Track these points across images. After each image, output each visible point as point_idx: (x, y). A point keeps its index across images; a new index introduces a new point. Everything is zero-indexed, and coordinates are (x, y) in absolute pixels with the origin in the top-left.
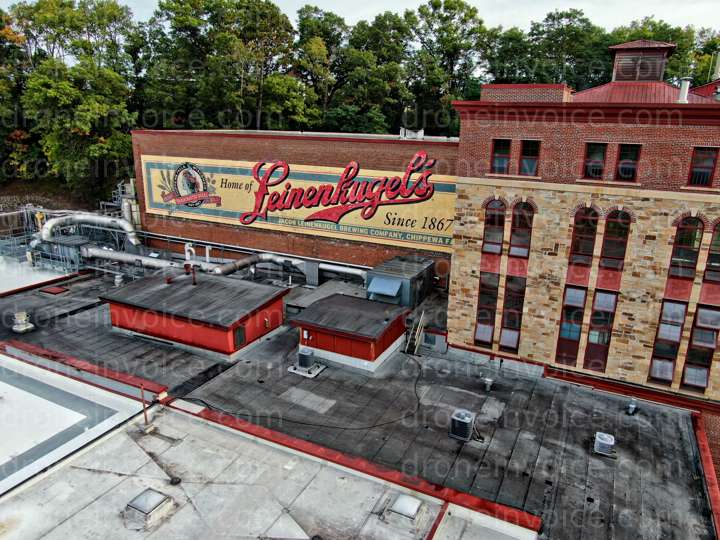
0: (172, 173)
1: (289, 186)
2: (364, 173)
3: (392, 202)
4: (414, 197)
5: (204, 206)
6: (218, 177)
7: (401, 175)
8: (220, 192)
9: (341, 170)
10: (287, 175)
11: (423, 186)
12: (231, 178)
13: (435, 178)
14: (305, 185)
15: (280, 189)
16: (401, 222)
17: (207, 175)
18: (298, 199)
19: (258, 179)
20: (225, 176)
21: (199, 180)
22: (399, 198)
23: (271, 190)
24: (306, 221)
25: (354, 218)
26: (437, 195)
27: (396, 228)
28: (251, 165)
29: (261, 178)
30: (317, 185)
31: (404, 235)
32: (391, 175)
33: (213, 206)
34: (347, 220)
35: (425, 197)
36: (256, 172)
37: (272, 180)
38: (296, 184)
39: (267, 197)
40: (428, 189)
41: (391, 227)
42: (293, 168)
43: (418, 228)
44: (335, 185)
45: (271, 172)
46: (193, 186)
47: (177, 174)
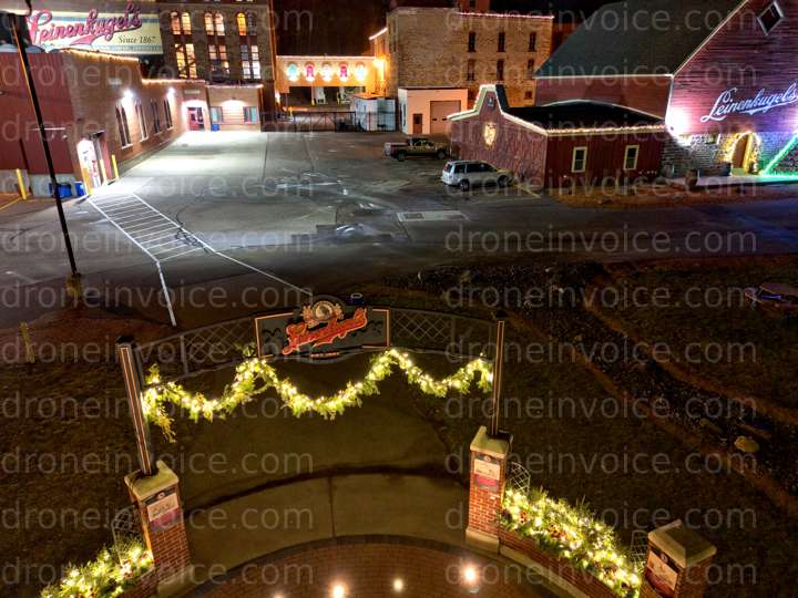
1: (53, 26)
2: (101, 15)
3: (121, 30)
4: (133, 26)
7: (123, 15)
9: (87, 14)
10: (51, 18)
11: (136, 20)
13: (141, 16)
14: (65, 24)
15: (48, 27)
16: (128, 41)
22: (125, 27)
24: (71, 45)
25: (100, 41)
26: (144, 25)
27: (126, 44)
29: (32, 21)
30: (73, 23)
31: (131, 48)
32: (117, 15)
34: (96, 42)
35: (138, 26)
37: (40, 22)
38: (58, 24)
39: (39, 33)
40: (139, 22)
41: (122, 44)
42: (54, 14)
43: (138, 43)
44: (85, 23)
45: (39, 16)
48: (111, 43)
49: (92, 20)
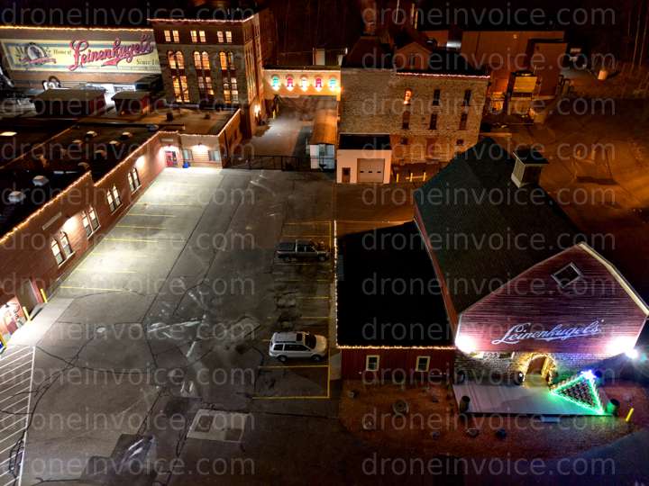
0: (23, 48)
1: (90, 51)
2: (123, 43)
3: (138, 54)
4: (146, 52)
5: (47, 64)
6: (51, 49)
7: (139, 43)
8: (54, 56)
9: (113, 42)
10: (88, 46)
11: (149, 47)
12: (59, 49)
14: (98, 50)
15: (86, 52)
16: (144, 63)
17: (45, 48)
18: (95, 56)
19: (73, 49)
20: (56, 48)
21: (40, 50)
22: (141, 52)
23: (81, 53)
24: (102, 66)
25: (123, 63)
26: (155, 50)
27: (142, 65)
28: (69, 42)
29: (75, 48)
30: (103, 49)
31: (146, 68)
32: (135, 43)
33: (52, 63)
34: (120, 64)
35: (150, 51)
36: (72, 45)
37: (81, 49)
38: (93, 50)
39: (80, 57)
41: (140, 65)
42: (90, 42)
44: (112, 49)
45: (80, 44)
46: (38, 54)
47: (26, 48)
48: (130, 64)
49: (117, 46)
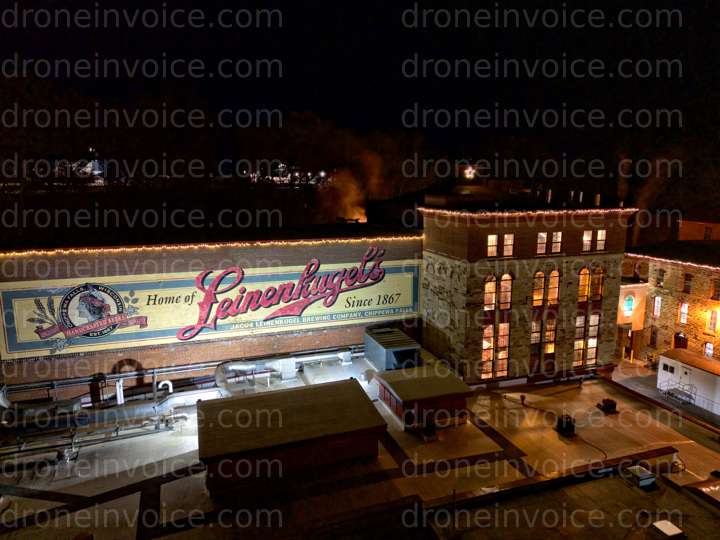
1: (243, 291)
2: (324, 268)
3: (351, 288)
4: (369, 281)
5: (118, 331)
6: (142, 295)
7: (358, 265)
8: (144, 310)
9: (302, 268)
10: (241, 279)
11: (376, 271)
12: (162, 293)
13: (384, 264)
14: (263, 287)
15: (233, 295)
16: (360, 303)
17: (123, 294)
18: (255, 301)
19: (203, 289)
20: (153, 292)
21: (109, 301)
22: (358, 283)
23: (220, 298)
24: (266, 320)
25: (317, 309)
26: (387, 277)
27: (355, 308)
28: (194, 275)
29: (207, 287)
30: (276, 285)
31: (363, 313)
32: (349, 266)
33: (134, 329)
34: (309, 311)
35: (377, 280)
36: (201, 282)
37: (222, 287)
38: (250, 287)
39: (215, 306)
40: (380, 273)
41: (351, 309)
42: (248, 272)
43: (374, 305)
44: (296, 282)
45: (220, 280)
46: (99, 310)
47: (67, 300)
